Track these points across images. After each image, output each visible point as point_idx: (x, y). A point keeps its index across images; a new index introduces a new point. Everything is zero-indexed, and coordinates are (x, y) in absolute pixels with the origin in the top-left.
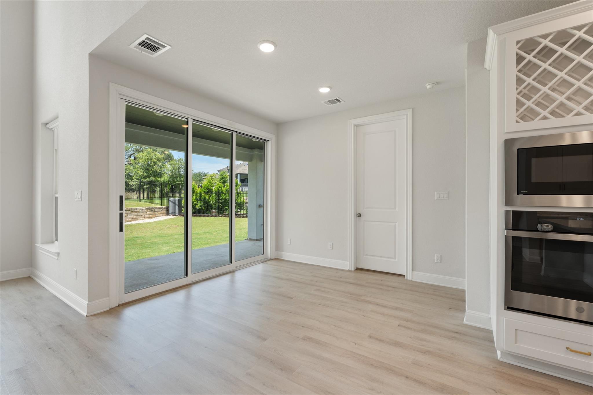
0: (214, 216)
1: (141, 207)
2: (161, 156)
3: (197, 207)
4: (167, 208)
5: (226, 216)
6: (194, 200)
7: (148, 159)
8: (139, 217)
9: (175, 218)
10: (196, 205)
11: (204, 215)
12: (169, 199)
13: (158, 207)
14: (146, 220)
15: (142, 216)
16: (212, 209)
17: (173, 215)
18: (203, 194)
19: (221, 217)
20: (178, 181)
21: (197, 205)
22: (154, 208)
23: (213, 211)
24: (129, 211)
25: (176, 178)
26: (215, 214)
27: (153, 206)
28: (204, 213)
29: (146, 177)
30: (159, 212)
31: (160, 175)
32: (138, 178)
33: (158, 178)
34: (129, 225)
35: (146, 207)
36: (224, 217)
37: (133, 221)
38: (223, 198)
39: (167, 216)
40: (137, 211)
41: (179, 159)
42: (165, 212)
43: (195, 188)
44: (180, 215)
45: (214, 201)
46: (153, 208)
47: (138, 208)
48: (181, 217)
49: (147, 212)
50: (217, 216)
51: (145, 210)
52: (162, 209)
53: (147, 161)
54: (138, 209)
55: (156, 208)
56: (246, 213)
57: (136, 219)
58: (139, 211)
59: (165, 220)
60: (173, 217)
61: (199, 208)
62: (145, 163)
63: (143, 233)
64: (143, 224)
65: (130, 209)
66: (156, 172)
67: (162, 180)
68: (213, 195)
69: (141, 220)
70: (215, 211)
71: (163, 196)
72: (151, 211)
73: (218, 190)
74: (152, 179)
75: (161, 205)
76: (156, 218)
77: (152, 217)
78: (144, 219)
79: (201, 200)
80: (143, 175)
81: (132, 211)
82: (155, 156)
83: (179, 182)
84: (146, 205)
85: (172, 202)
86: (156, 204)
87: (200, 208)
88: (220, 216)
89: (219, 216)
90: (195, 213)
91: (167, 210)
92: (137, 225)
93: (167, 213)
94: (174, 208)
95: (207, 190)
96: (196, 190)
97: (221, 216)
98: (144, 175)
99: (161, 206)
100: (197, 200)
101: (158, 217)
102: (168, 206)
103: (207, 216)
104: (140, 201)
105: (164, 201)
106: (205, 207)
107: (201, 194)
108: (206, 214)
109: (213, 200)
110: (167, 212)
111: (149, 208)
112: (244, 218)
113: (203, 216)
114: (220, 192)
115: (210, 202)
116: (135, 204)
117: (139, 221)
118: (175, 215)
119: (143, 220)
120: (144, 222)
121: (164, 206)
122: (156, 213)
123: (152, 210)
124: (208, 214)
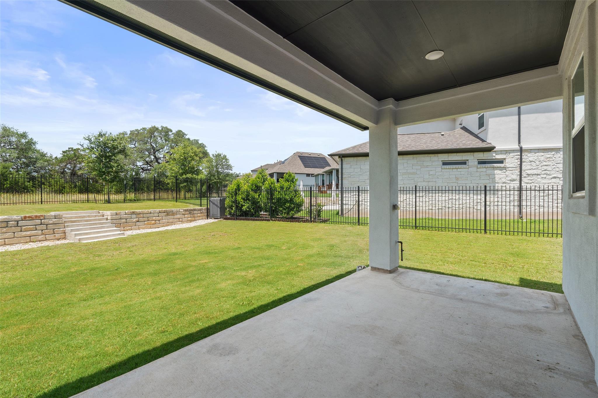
0: (265, 220)
1: (178, 208)
2: (198, 150)
3: (244, 208)
4: (207, 210)
5: (281, 220)
6: (240, 199)
7: (184, 153)
8: (175, 220)
9: (217, 221)
10: (242, 206)
11: (252, 218)
12: (209, 199)
13: (198, 209)
14: (184, 224)
15: (179, 219)
16: (261, 211)
17: (215, 218)
18: (251, 193)
19: (274, 222)
20: (215, 179)
21: (244, 206)
22: (193, 209)
23: (263, 213)
24: (164, 213)
25: (214, 176)
26: (267, 217)
27: (192, 207)
28: (252, 215)
29: (182, 174)
30: (198, 214)
31: (198, 172)
32: (173, 175)
33: (194, 176)
34: (164, 231)
35: (184, 209)
36: (278, 221)
37: (168, 225)
38: (277, 197)
39: (208, 219)
40: (173, 213)
41: (217, 154)
42: (206, 214)
43: (241, 185)
44: (222, 218)
45: (265, 200)
46: (191, 209)
47: (175, 209)
48: (225, 220)
49: (185, 215)
50: (269, 220)
51: (183, 212)
52: (201, 211)
53: (183, 155)
54: (175, 211)
55: (195, 210)
56: (305, 216)
57: (172, 223)
58: (175, 214)
59: (207, 225)
60: (215, 221)
61: (246, 209)
62: (181, 158)
63: (182, 245)
64: (180, 230)
65: (165, 211)
66: (193, 168)
67: (199, 177)
68: (264, 193)
69: (178, 224)
70: (264, 213)
71: (202, 195)
72: (190, 213)
73: (270, 186)
74: (189, 176)
75: (201, 206)
76: (195, 222)
77: (191, 221)
78: (182, 223)
79: (249, 200)
80: (178, 172)
81: (168, 214)
82: (192, 150)
83: (217, 180)
84: (183, 206)
85: (214, 204)
86: (194, 204)
87: (248, 209)
88: (273, 220)
89: (271, 220)
90: (241, 216)
91: (207, 212)
92: (173, 232)
93: (208, 216)
94: (216, 211)
95: (256, 187)
96: (242, 187)
97: (275, 220)
98: (180, 172)
99: (201, 208)
100: (244, 199)
101: (197, 221)
102: (209, 207)
103: (257, 220)
104: (176, 202)
105: (204, 201)
106: (253, 209)
107: (248, 192)
108: (256, 217)
109: (263, 198)
110: (208, 214)
111: (188, 209)
112: (306, 223)
113: (252, 220)
114: (273, 190)
115: (259, 202)
116: (171, 205)
117: (175, 225)
118: (217, 219)
119: (181, 225)
120: (182, 227)
121: (204, 208)
122: (196, 215)
123: (190, 211)
124: (257, 217)
